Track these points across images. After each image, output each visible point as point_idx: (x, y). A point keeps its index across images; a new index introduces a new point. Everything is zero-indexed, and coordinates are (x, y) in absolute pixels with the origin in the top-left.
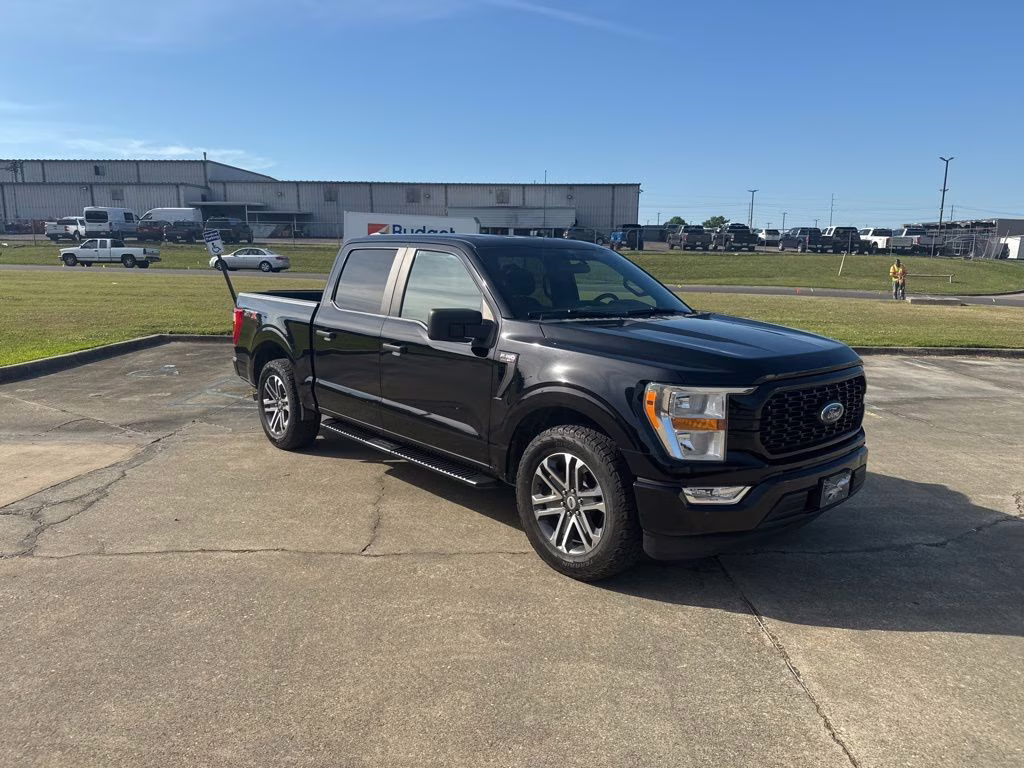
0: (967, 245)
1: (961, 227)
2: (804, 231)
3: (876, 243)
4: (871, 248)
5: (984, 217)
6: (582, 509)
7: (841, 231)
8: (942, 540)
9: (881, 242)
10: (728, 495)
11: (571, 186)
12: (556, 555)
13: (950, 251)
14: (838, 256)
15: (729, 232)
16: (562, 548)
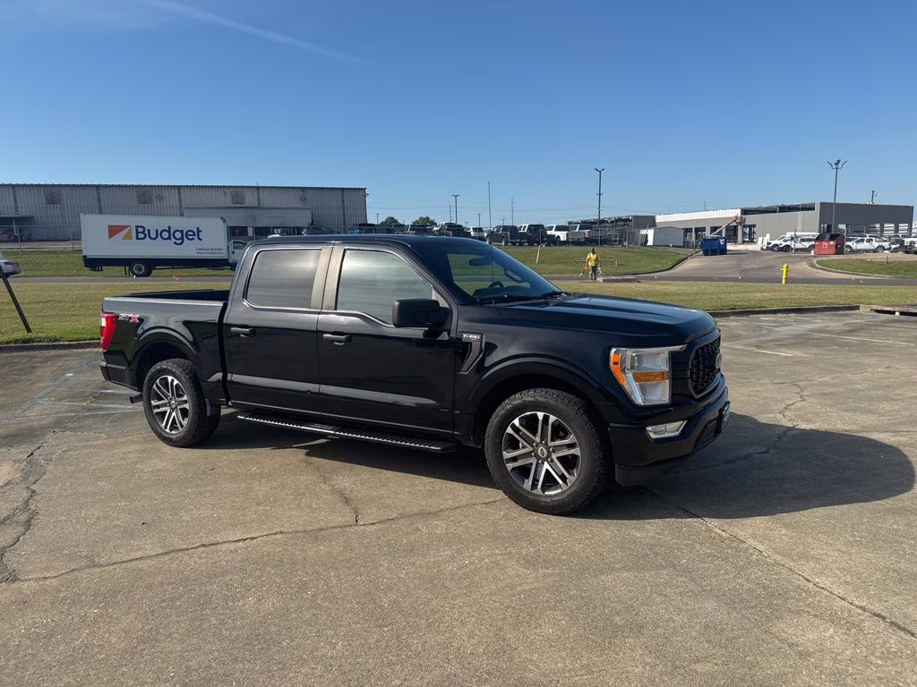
0: (621, 236)
1: (607, 222)
2: (505, 228)
3: (558, 237)
4: (554, 241)
5: (623, 215)
6: (554, 456)
7: (533, 228)
8: (764, 449)
9: (563, 235)
10: (672, 429)
11: (303, 189)
12: (532, 497)
13: (610, 241)
14: (532, 248)
15: (447, 230)
16: (538, 490)
